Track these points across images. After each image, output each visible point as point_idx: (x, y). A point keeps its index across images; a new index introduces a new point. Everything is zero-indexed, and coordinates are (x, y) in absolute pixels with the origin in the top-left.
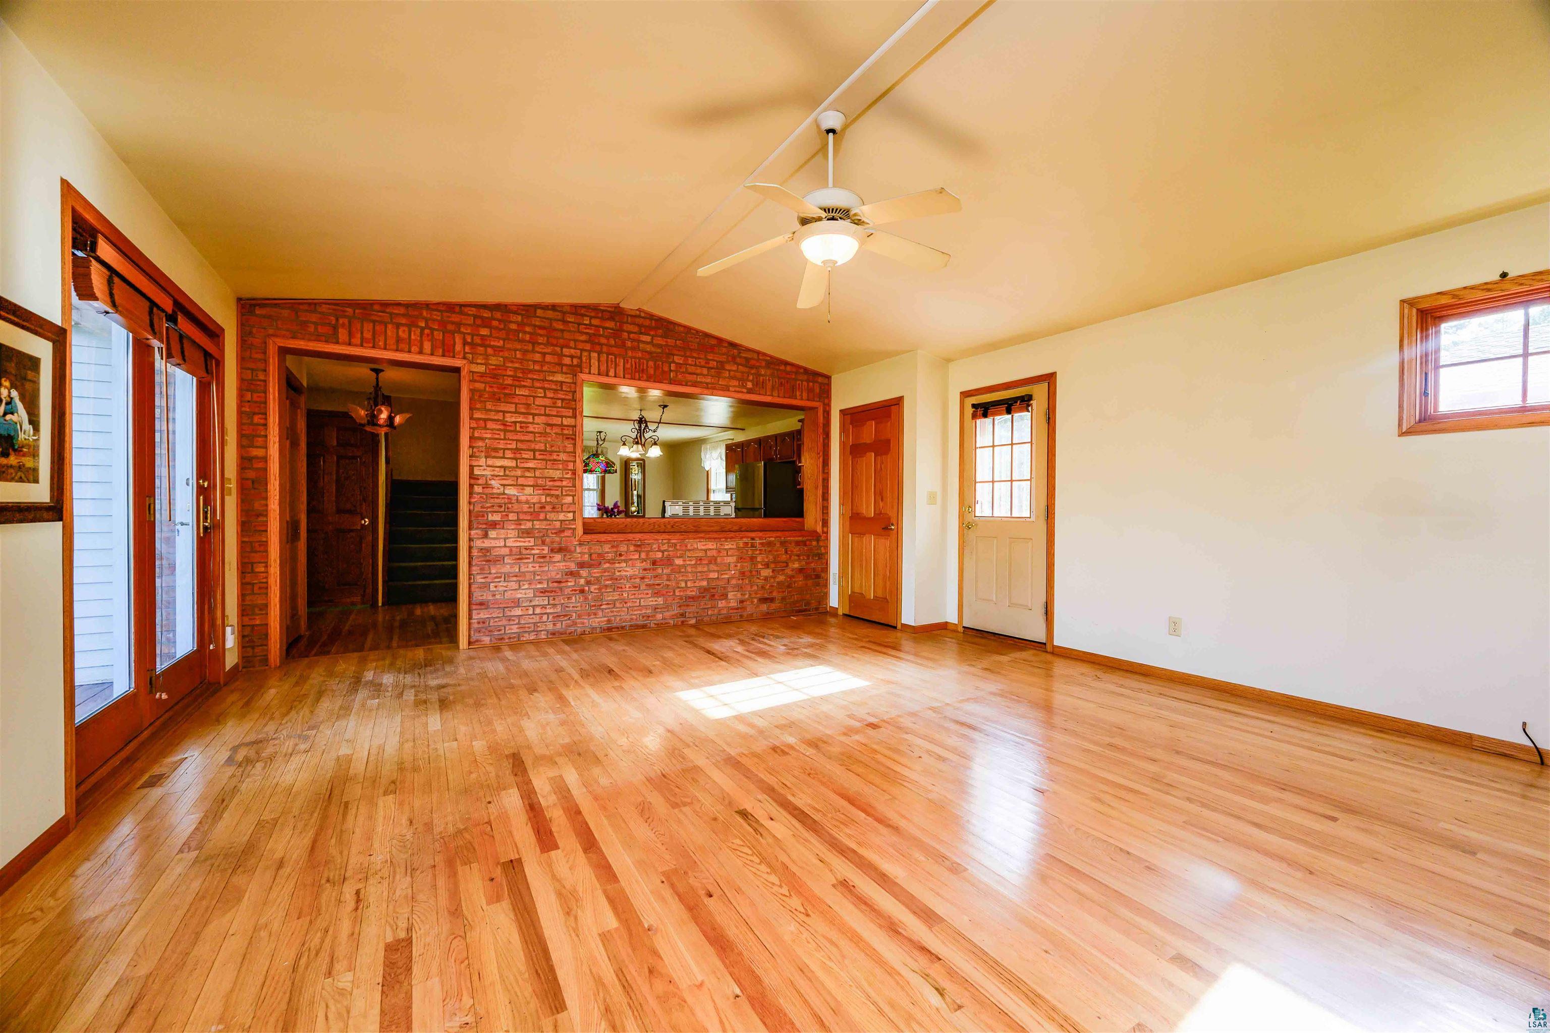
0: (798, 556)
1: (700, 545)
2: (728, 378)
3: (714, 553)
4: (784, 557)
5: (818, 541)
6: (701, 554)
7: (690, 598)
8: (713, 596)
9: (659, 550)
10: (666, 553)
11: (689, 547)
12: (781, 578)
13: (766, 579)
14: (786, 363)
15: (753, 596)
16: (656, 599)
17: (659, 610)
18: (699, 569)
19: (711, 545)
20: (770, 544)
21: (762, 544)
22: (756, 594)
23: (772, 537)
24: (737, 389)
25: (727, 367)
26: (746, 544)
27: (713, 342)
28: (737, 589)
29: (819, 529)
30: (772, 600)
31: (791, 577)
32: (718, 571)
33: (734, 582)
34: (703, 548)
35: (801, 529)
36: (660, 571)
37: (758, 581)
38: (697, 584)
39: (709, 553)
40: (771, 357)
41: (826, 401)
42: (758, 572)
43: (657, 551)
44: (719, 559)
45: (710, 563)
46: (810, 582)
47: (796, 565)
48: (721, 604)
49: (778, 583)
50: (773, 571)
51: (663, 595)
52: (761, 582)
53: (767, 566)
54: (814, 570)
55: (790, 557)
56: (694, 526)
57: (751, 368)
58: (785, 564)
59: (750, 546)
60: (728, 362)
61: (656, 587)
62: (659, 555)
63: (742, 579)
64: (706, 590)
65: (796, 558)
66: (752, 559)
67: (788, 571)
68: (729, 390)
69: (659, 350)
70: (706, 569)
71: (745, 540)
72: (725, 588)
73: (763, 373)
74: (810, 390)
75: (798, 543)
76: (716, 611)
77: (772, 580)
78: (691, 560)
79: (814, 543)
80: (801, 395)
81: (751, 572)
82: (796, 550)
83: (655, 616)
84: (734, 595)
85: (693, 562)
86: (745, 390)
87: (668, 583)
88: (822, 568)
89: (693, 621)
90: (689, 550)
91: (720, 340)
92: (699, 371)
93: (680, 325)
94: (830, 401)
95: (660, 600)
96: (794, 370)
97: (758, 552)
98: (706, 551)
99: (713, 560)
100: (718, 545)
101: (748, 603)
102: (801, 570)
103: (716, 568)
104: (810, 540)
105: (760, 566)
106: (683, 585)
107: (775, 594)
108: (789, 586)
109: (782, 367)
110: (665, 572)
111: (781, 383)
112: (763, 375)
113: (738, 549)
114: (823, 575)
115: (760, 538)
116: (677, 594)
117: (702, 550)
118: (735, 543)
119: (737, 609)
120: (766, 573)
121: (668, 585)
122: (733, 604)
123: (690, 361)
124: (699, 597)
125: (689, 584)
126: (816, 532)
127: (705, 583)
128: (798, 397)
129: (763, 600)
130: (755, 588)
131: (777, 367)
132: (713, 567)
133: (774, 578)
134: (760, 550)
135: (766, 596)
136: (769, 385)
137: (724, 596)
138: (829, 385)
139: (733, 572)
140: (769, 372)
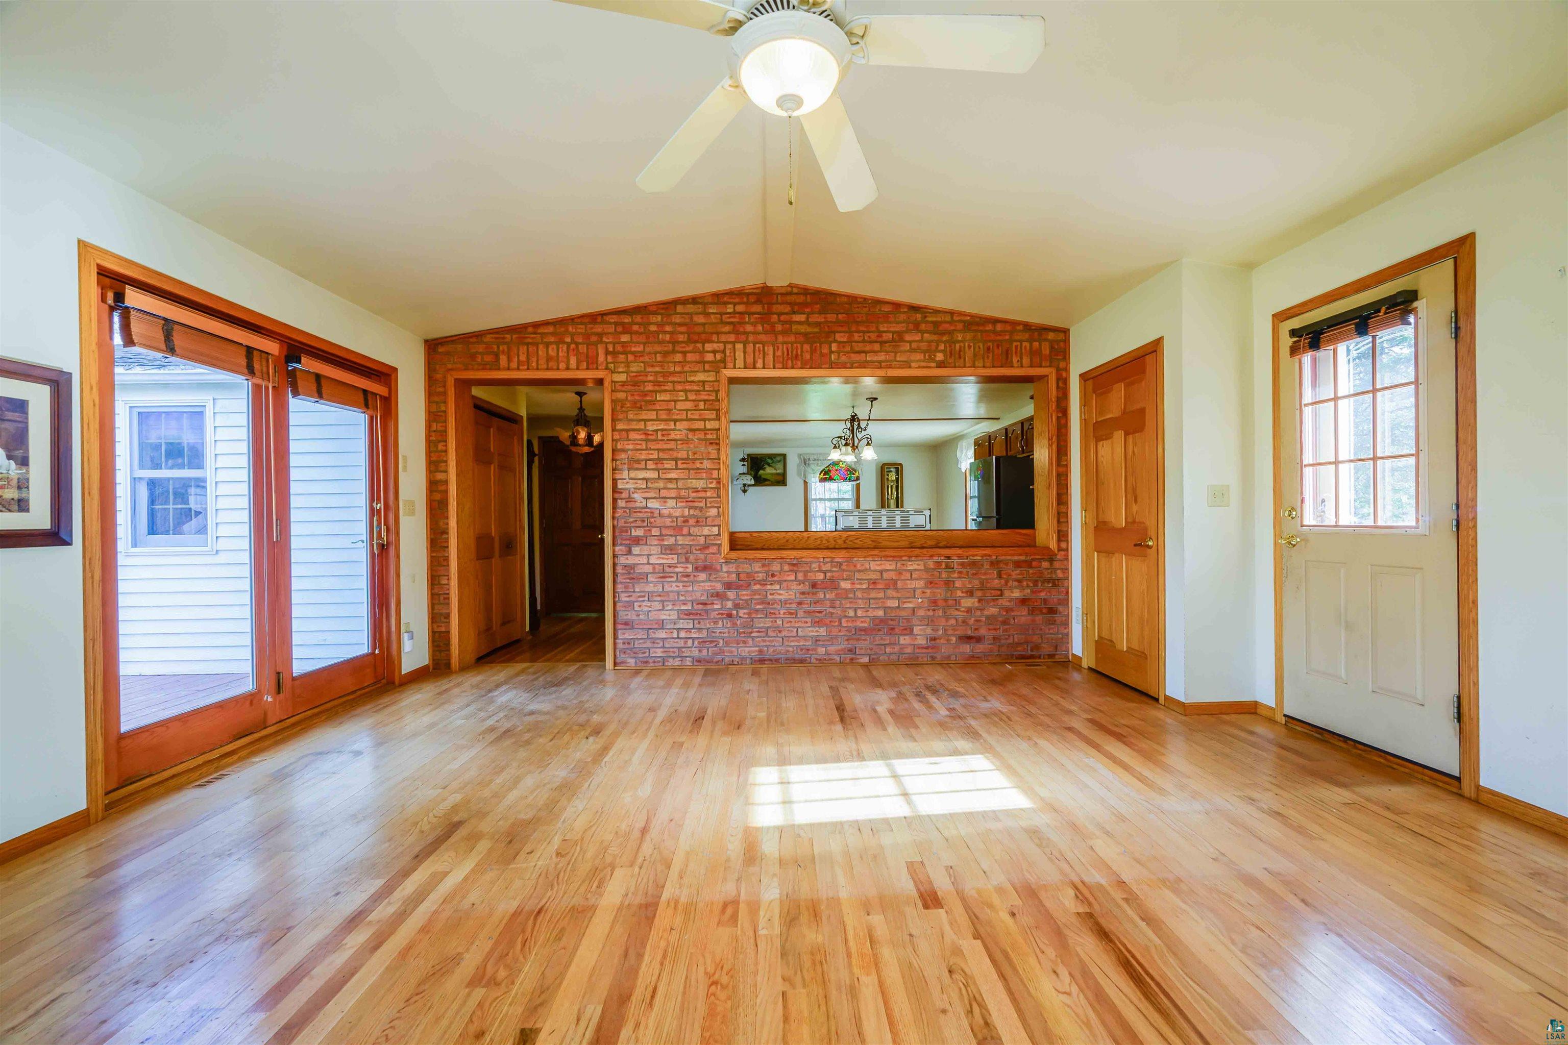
0: (1019, 581)
1: (874, 566)
2: (908, 351)
3: (893, 575)
4: (996, 583)
5: (1051, 561)
6: (874, 576)
7: (861, 630)
8: (893, 629)
9: (820, 571)
10: (828, 574)
11: (859, 567)
12: (993, 611)
13: (969, 610)
14: (995, 321)
15: (950, 632)
16: (817, 629)
17: (821, 643)
18: (873, 595)
19: (889, 565)
20: (974, 564)
21: (962, 564)
22: (954, 630)
23: (977, 555)
24: (923, 364)
25: (908, 337)
26: (939, 564)
27: (887, 308)
28: (926, 623)
29: (1053, 545)
30: (979, 640)
31: (1008, 610)
32: (899, 599)
33: (921, 613)
34: (878, 568)
35: (1031, 544)
36: (821, 596)
37: (957, 613)
38: (870, 614)
39: (885, 575)
40: (972, 316)
41: (1062, 365)
42: (957, 602)
43: (817, 571)
44: (899, 584)
45: (887, 587)
46: (1039, 618)
47: (1017, 594)
48: (904, 640)
49: (988, 618)
50: (980, 601)
51: (826, 625)
52: (961, 615)
53: (970, 593)
54: (1045, 601)
55: (1007, 582)
56: (873, 541)
57: (943, 334)
58: (999, 593)
59: (944, 566)
60: (908, 331)
61: (818, 614)
62: (821, 576)
63: (934, 610)
64: (882, 621)
65: (1016, 584)
66: (948, 583)
67: (1004, 602)
68: (910, 367)
69: (816, 330)
70: (881, 595)
71: (936, 559)
72: (908, 620)
73: (960, 338)
74: (1034, 353)
75: (1018, 564)
76: (897, 649)
77: (978, 613)
78: (861, 584)
79: (1045, 564)
80: (1020, 361)
81: (946, 600)
82: (1016, 573)
83: (815, 650)
84: (921, 630)
85: (864, 586)
86: (933, 365)
87: (832, 610)
88: (1059, 599)
89: (866, 660)
90: (859, 571)
91: (897, 306)
92: (868, 348)
93: (841, 295)
94: (1068, 363)
95: (822, 631)
96: (1008, 328)
97: (956, 575)
98: (881, 572)
99: (892, 584)
100: (899, 565)
101: (943, 641)
102: (1023, 601)
103: (895, 594)
104: (1040, 560)
105: (959, 593)
106: (851, 613)
107: (983, 632)
108: (1005, 622)
109: (990, 327)
110: (828, 596)
111: (988, 349)
112: (959, 342)
113: (927, 569)
114: (1061, 608)
115: (959, 557)
116: (844, 624)
117: (875, 571)
118: (922, 563)
119: (927, 648)
120: (968, 603)
121: (832, 614)
122: (921, 641)
123: (856, 337)
124: (874, 629)
125: (859, 613)
126: (1048, 548)
127: (880, 613)
128: (1015, 364)
129: (968, 639)
130: (953, 622)
131: (981, 328)
132: (890, 592)
133: (982, 610)
134: (960, 572)
135: (969, 633)
136: (969, 354)
137: (909, 631)
138: (1066, 341)
139: (920, 600)
140: (969, 336)
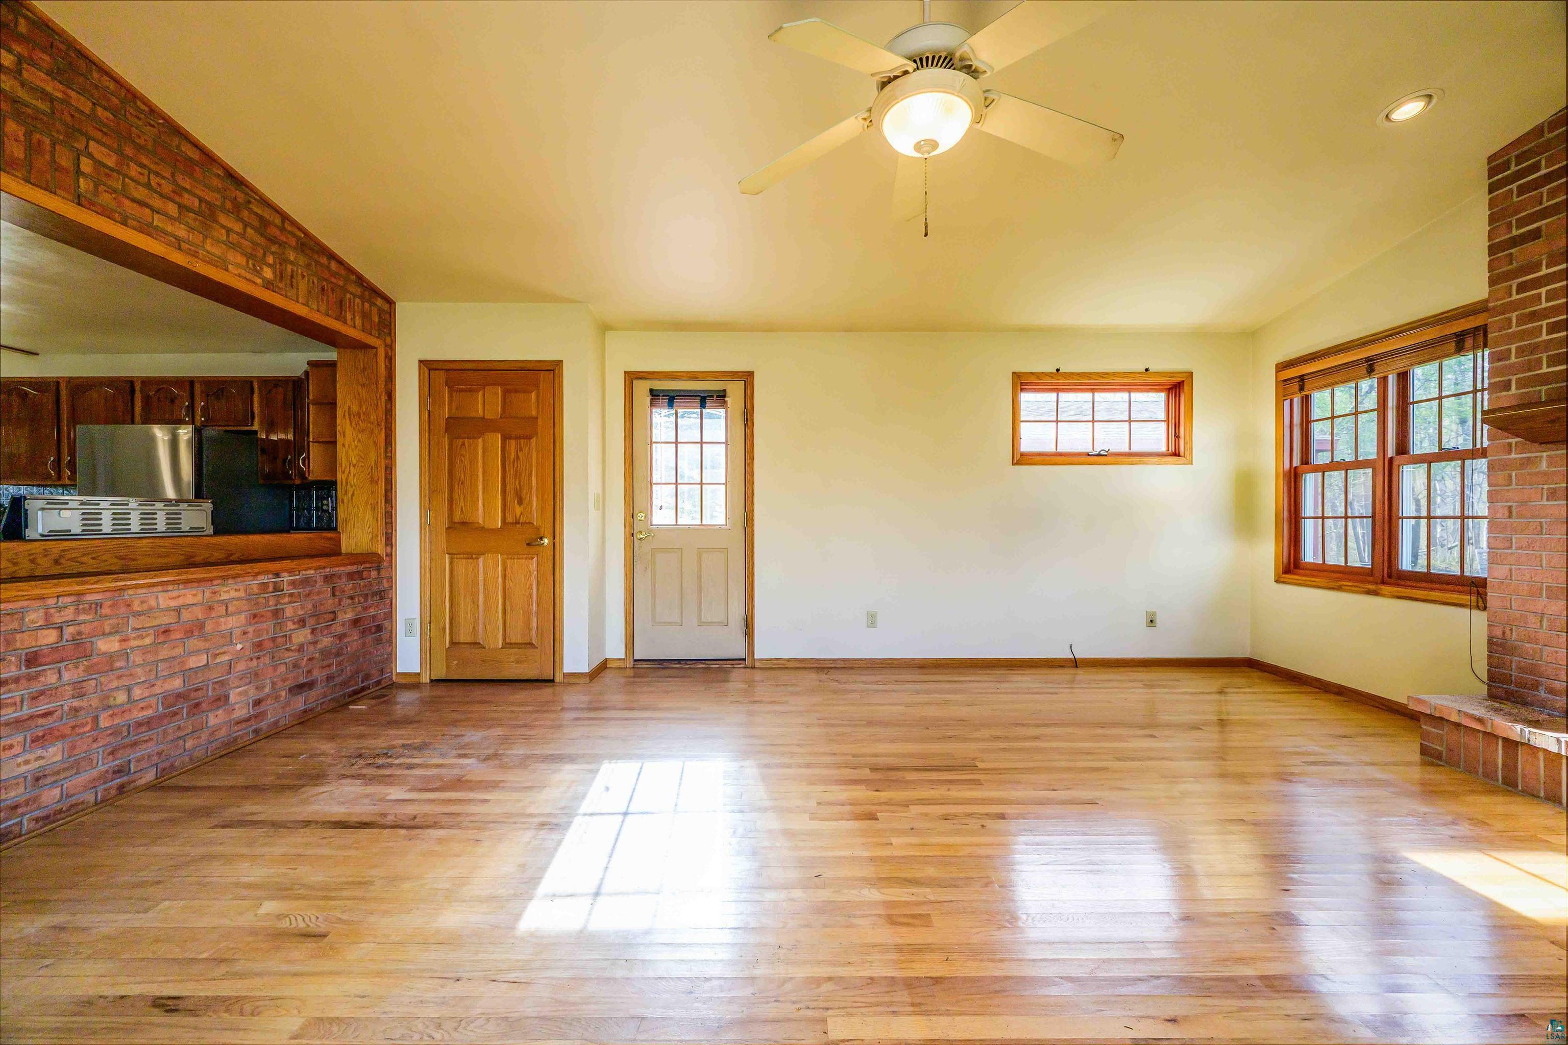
0: (352, 598)
1: (164, 600)
2: (223, 242)
3: (199, 613)
4: (330, 604)
5: (378, 569)
6: (166, 619)
7: (139, 724)
8: (197, 705)
9: (48, 625)
10: (69, 631)
11: (136, 607)
12: (326, 641)
13: (301, 648)
14: (332, 256)
15: (280, 685)
16: (39, 752)
17: (49, 780)
18: (164, 653)
19: (190, 596)
20: (306, 581)
21: (293, 583)
22: (284, 680)
23: (310, 568)
24: (243, 272)
25: (223, 219)
26: (264, 585)
27: (194, 154)
28: (248, 680)
29: (381, 550)
30: (310, 685)
31: (341, 637)
32: (207, 651)
33: (241, 667)
34: (173, 604)
35: (334, 552)
36: (51, 678)
37: (287, 654)
38: (157, 690)
39: (186, 616)
40: (306, 233)
41: (388, 340)
42: (287, 638)
43: (41, 628)
44: (209, 627)
45: (189, 633)
46: (370, 638)
47: (349, 615)
48: (215, 718)
49: (322, 652)
50: (313, 631)
51: (63, 737)
52: (290, 657)
53: (302, 622)
54: (374, 617)
55: (340, 600)
56: (120, 558)
57: (272, 240)
58: (332, 616)
59: (271, 588)
60: (223, 209)
61: (40, 721)
62: (51, 636)
63: (258, 658)
64: (180, 696)
65: (349, 601)
66: (276, 613)
67: (338, 629)
68: (227, 270)
69: (43, 106)
70: (179, 651)
71: (263, 579)
72: (222, 683)
73: (292, 258)
74: (365, 316)
75: (351, 576)
76: (204, 736)
77: (311, 648)
78: (142, 637)
79: (374, 574)
80: (353, 319)
81: (273, 639)
82: (348, 586)
83: (35, 799)
84: (240, 694)
85: (147, 641)
86: (259, 281)
87: (76, 703)
88: (385, 613)
89: (149, 776)
90: (137, 614)
91: (209, 158)
92: (157, 202)
93: (105, 71)
94: (393, 341)
95: (54, 753)
96: (343, 272)
97: (286, 600)
98: (178, 610)
99: (196, 629)
100: (207, 594)
101: (269, 702)
102: (356, 622)
103: (201, 645)
104: (369, 570)
105: (290, 625)
106: (121, 697)
107: (317, 674)
108: (338, 654)
109: (324, 260)
110: (66, 676)
111: (323, 289)
112: (291, 263)
113: (250, 598)
114: (386, 624)
115: (291, 572)
116: (104, 722)
117: (168, 609)
118: (241, 586)
119: (248, 720)
120: (302, 636)
121: (76, 710)
122: (241, 712)
123: (134, 170)
124: (164, 716)
125: (137, 693)
126: (376, 554)
127: (176, 684)
128: (349, 322)
129: (300, 688)
130: (283, 669)
131: (316, 256)
132: (194, 643)
133: (315, 643)
134: (291, 595)
135: (302, 680)
136: (303, 285)
137: (222, 700)
138: (391, 313)
139: (239, 647)
140: (302, 260)
